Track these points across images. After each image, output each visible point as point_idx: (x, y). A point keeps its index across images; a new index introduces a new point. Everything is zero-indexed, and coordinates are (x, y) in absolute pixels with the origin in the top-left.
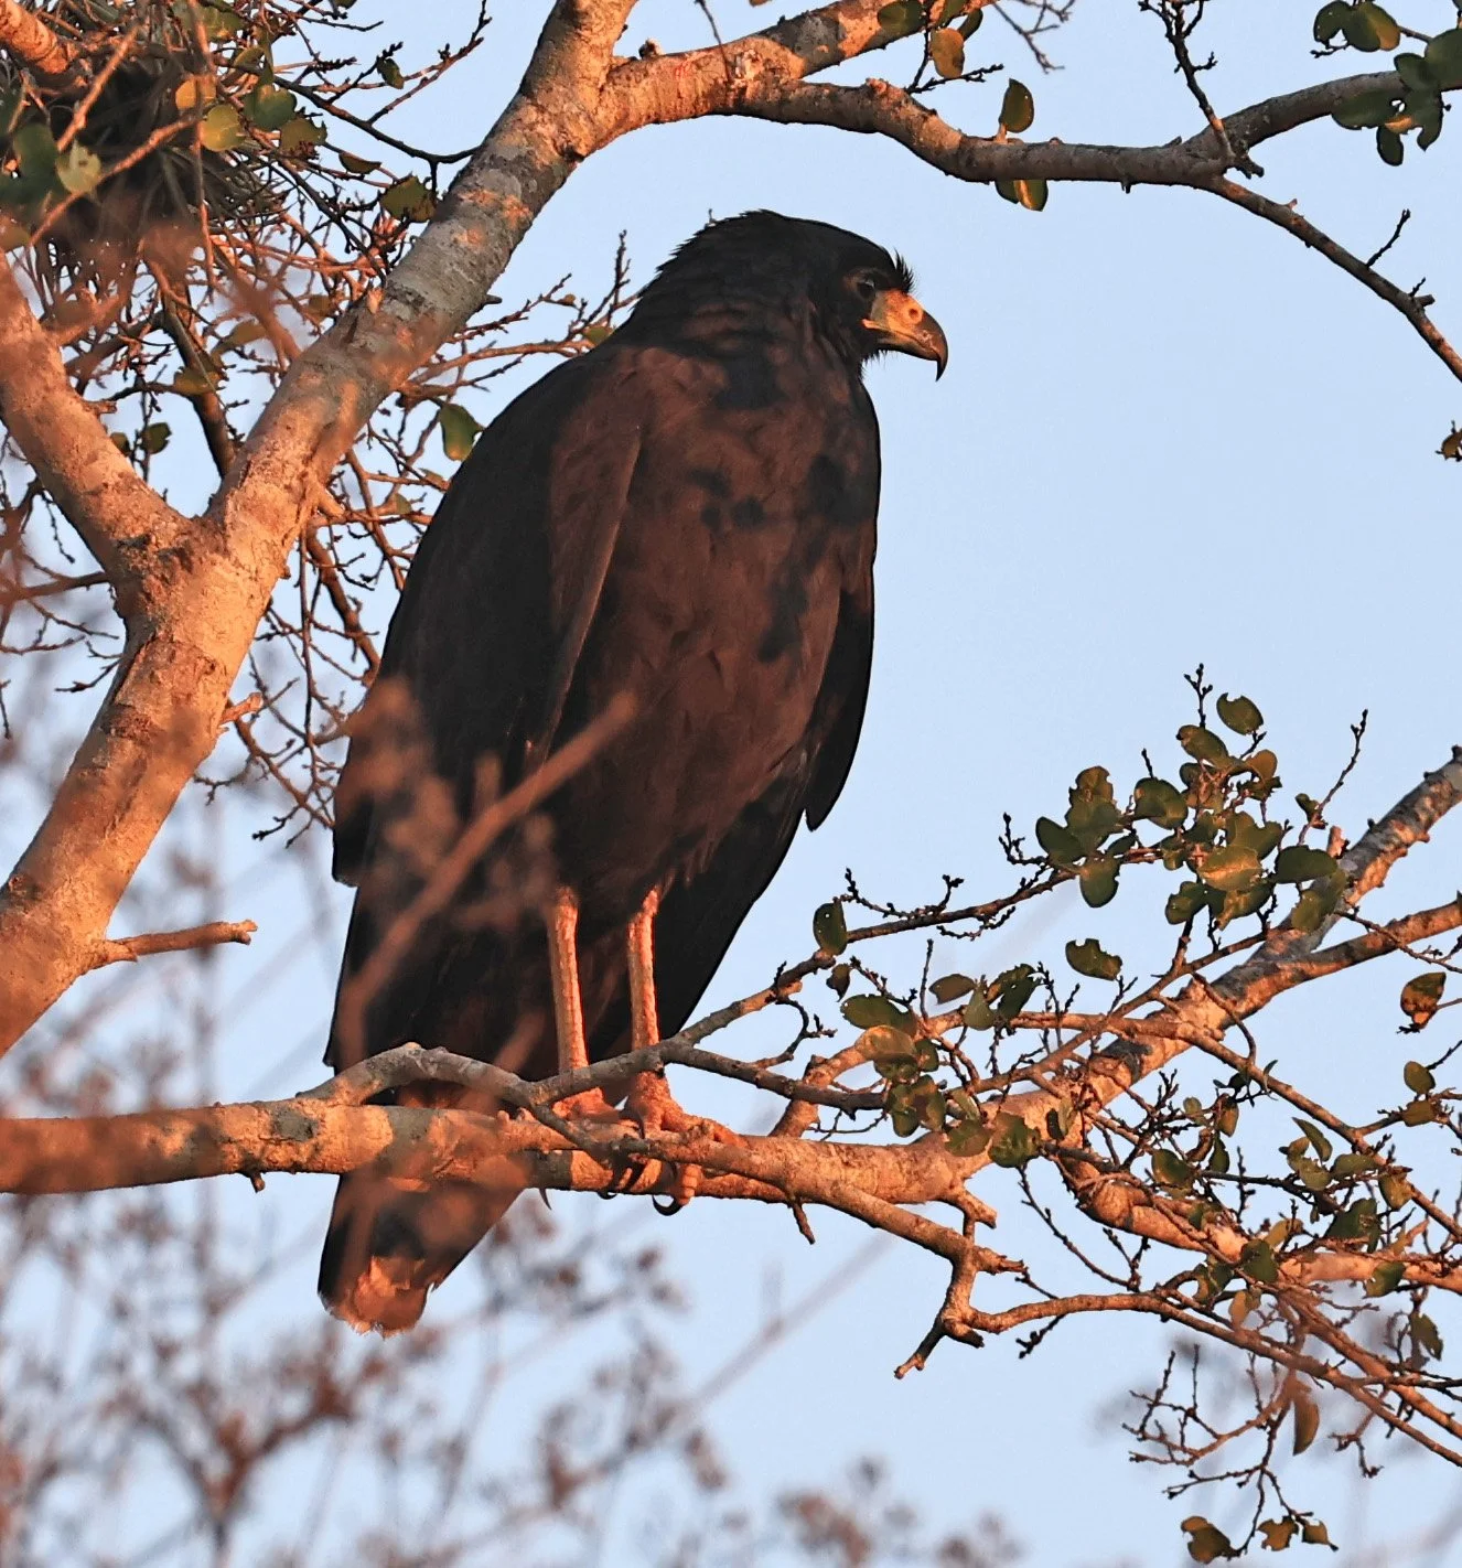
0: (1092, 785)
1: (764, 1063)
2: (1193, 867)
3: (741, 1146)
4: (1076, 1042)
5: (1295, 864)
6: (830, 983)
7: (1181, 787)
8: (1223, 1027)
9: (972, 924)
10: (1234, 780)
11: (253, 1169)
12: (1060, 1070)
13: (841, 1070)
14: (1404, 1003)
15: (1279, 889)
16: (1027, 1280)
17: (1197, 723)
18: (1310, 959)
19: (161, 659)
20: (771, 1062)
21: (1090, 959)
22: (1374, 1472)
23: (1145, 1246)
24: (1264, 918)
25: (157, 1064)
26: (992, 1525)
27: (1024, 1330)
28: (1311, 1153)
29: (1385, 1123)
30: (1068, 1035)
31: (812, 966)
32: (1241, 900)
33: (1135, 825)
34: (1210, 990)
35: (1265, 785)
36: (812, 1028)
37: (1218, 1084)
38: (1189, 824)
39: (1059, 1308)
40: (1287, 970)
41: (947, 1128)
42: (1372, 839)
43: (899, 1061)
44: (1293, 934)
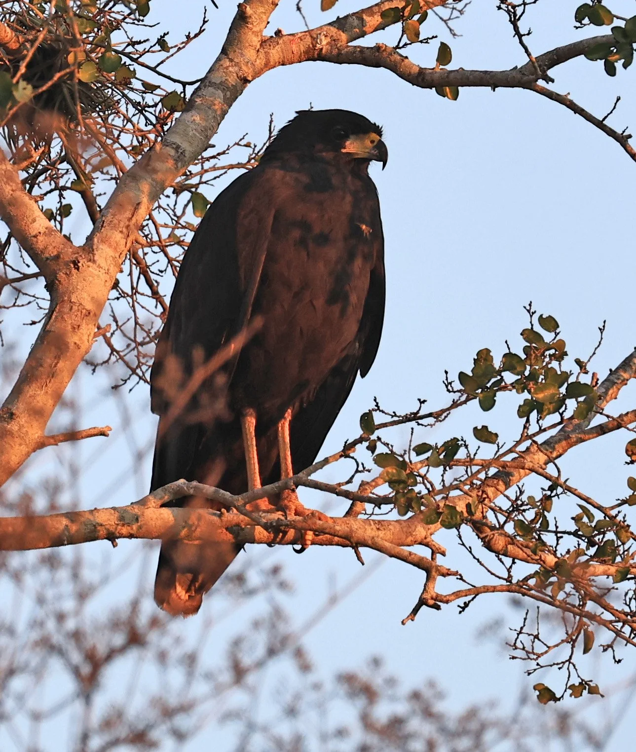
0: (483, 356)
1: (340, 485)
2: (529, 392)
3: (330, 522)
4: (479, 472)
5: (575, 390)
6: (368, 448)
7: (523, 356)
8: (546, 463)
9: (431, 420)
10: (547, 353)
11: (112, 537)
12: (472, 484)
13: (375, 487)
14: (627, 451)
15: (568, 401)
16: (461, 579)
17: (530, 327)
18: (584, 432)
19: (66, 310)
20: (343, 484)
21: (484, 434)
22: (619, 661)
23: (514, 563)
24: (561, 414)
25: (53, 488)
26: (432, 684)
27: (461, 601)
28: (585, 520)
29: (619, 505)
30: (475, 469)
31: (360, 440)
32: (551, 407)
33: (503, 374)
34: (540, 447)
35: (561, 355)
36: (361, 468)
37: (543, 489)
38: (527, 373)
39: (476, 591)
40: (574, 437)
41: (421, 512)
42: (611, 378)
43: (399, 482)
44: (576, 421)
